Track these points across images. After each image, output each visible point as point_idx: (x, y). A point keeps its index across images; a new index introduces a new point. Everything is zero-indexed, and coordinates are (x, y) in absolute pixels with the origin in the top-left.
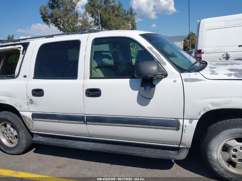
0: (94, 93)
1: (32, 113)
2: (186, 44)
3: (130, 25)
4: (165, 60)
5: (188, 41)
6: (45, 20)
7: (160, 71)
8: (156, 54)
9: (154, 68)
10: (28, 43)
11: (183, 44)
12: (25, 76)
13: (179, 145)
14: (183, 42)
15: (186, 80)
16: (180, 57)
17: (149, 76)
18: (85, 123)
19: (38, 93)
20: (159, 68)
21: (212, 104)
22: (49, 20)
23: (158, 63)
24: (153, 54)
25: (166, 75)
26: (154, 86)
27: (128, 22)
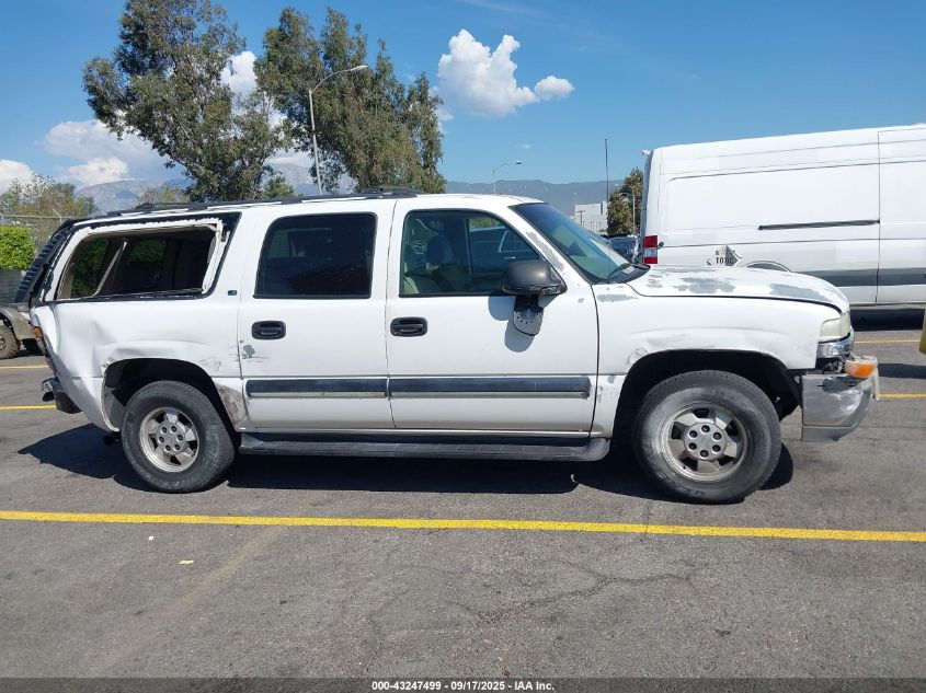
0: (410, 327)
1: (246, 380)
2: (618, 211)
3: (418, 139)
4: (561, 259)
5: (626, 200)
6: (104, 114)
7: (552, 281)
8: (545, 247)
9: (542, 275)
10: (237, 216)
11: (605, 210)
12: (231, 293)
13: (590, 431)
14: (605, 205)
15: (603, 298)
16: (591, 255)
17: (532, 288)
18: (386, 396)
19: (269, 330)
20: (550, 275)
21: (651, 341)
22: (120, 113)
23: (548, 266)
24: (537, 247)
25: (564, 289)
26: (541, 310)
27: (410, 128)
